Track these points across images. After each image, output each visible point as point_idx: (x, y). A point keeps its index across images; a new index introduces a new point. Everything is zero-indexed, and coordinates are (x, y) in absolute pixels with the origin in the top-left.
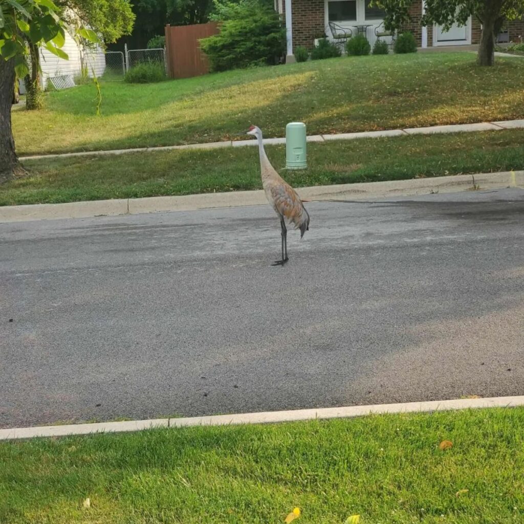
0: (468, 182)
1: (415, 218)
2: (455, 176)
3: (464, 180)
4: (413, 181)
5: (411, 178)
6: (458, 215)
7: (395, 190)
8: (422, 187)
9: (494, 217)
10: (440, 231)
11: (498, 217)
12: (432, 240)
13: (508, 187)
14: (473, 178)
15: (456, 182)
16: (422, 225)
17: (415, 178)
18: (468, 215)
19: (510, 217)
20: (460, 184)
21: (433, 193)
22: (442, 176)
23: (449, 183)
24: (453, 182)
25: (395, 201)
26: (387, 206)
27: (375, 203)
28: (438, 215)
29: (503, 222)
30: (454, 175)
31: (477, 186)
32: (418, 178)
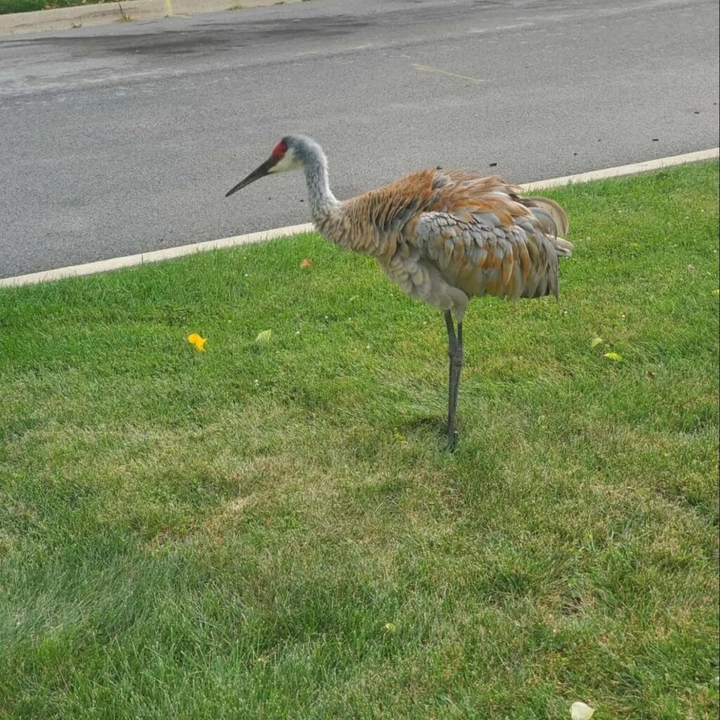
0: (115, 12)
1: (76, 57)
2: (96, 5)
3: (109, 9)
4: (43, 12)
5: (39, 9)
6: (131, 50)
7: (23, 25)
8: (57, 20)
9: (176, 50)
10: (122, 69)
11: (180, 50)
12: (121, 79)
13: (167, 17)
14: (120, 6)
15: (99, 12)
16: (92, 63)
17: (45, 9)
18: (142, 49)
19: (195, 49)
20: (105, 15)
21: (75, 27)
22: (79, 5)
23: (90, 14)
24: (95, 13)
25: (33, 38)
26: (27, 45)
27: (6, 42)
28: (106, 52)
29: (190, 55)
30: (94, 3)
31: (127, 17)
32: (48, 9)
